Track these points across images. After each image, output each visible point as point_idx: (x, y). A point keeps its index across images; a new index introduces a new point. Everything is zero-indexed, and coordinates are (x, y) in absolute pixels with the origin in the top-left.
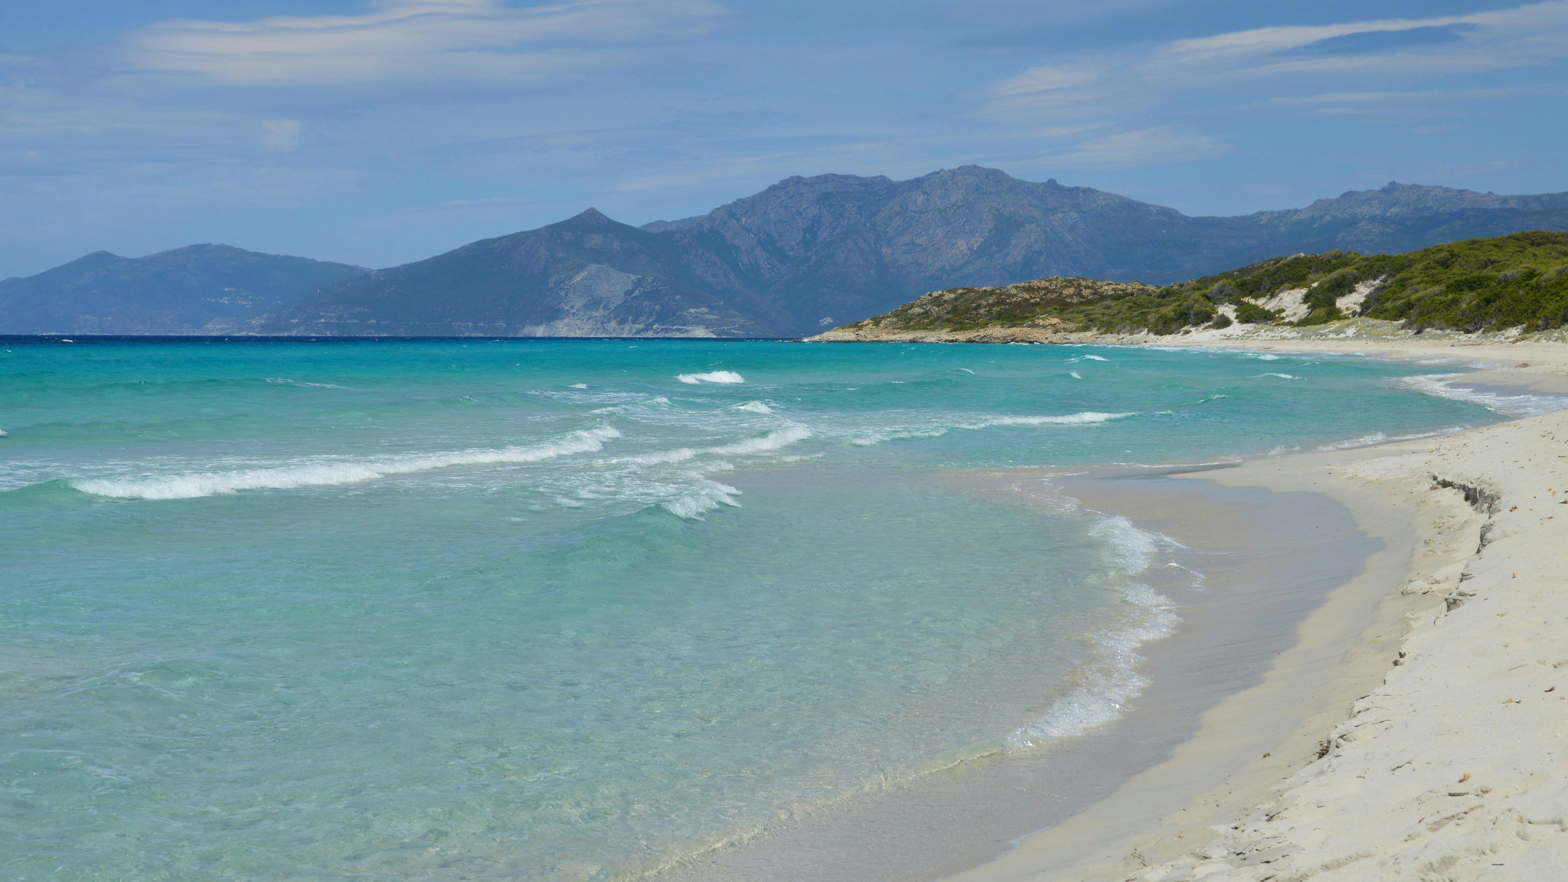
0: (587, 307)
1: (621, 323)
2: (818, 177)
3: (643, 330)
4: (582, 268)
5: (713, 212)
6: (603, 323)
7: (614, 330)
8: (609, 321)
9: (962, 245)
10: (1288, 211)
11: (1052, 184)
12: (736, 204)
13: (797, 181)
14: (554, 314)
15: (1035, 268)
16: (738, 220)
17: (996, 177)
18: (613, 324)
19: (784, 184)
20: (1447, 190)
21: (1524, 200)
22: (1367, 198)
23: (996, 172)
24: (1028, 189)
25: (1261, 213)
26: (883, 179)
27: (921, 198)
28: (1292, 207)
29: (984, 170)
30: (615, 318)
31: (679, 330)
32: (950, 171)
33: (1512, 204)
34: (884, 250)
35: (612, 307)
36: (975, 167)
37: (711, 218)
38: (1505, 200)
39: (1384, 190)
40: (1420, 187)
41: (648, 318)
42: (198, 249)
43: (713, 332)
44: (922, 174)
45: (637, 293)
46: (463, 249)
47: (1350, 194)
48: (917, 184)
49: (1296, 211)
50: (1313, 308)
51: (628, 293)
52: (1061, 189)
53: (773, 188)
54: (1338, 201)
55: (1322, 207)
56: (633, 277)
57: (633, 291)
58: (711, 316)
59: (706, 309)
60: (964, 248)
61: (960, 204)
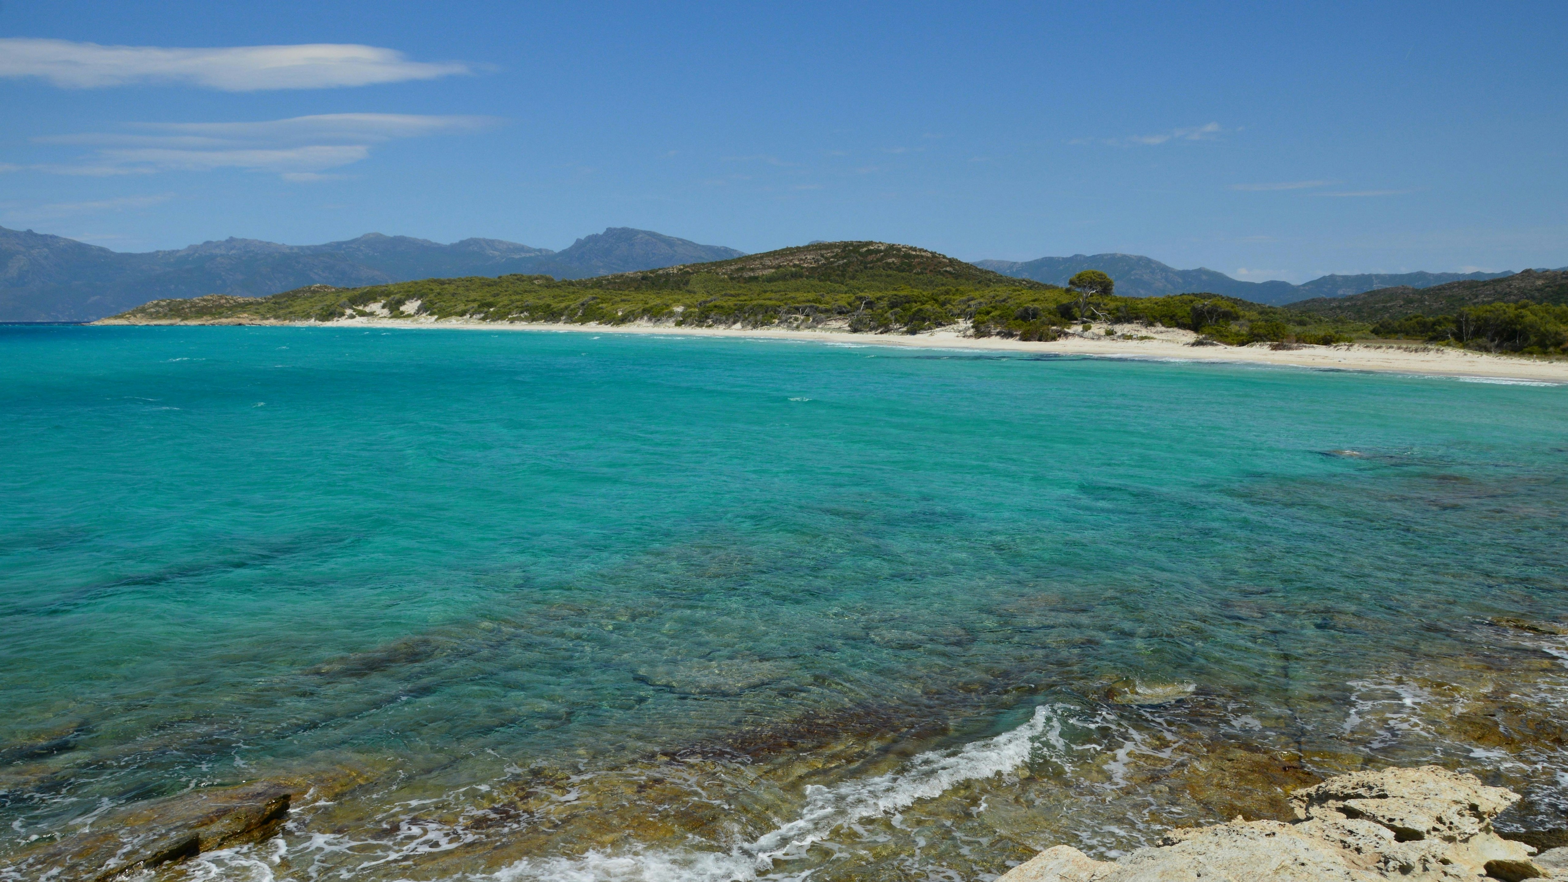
10: (173, 251)
11: (30, 233)
15: (25, 280)
20: (261, 242)
21: (301, 248)
22: (218, 245)
24: (16, 234)
25: (158, 252)
28: (176, 249)
33: (296, 250)
38: (292, 248)
39: (227, 241)
40: (246, 240)
47: (208, 242)
49: (178, 251)
52: (36, 235)
54: (201, 246)
55: (193, 249)
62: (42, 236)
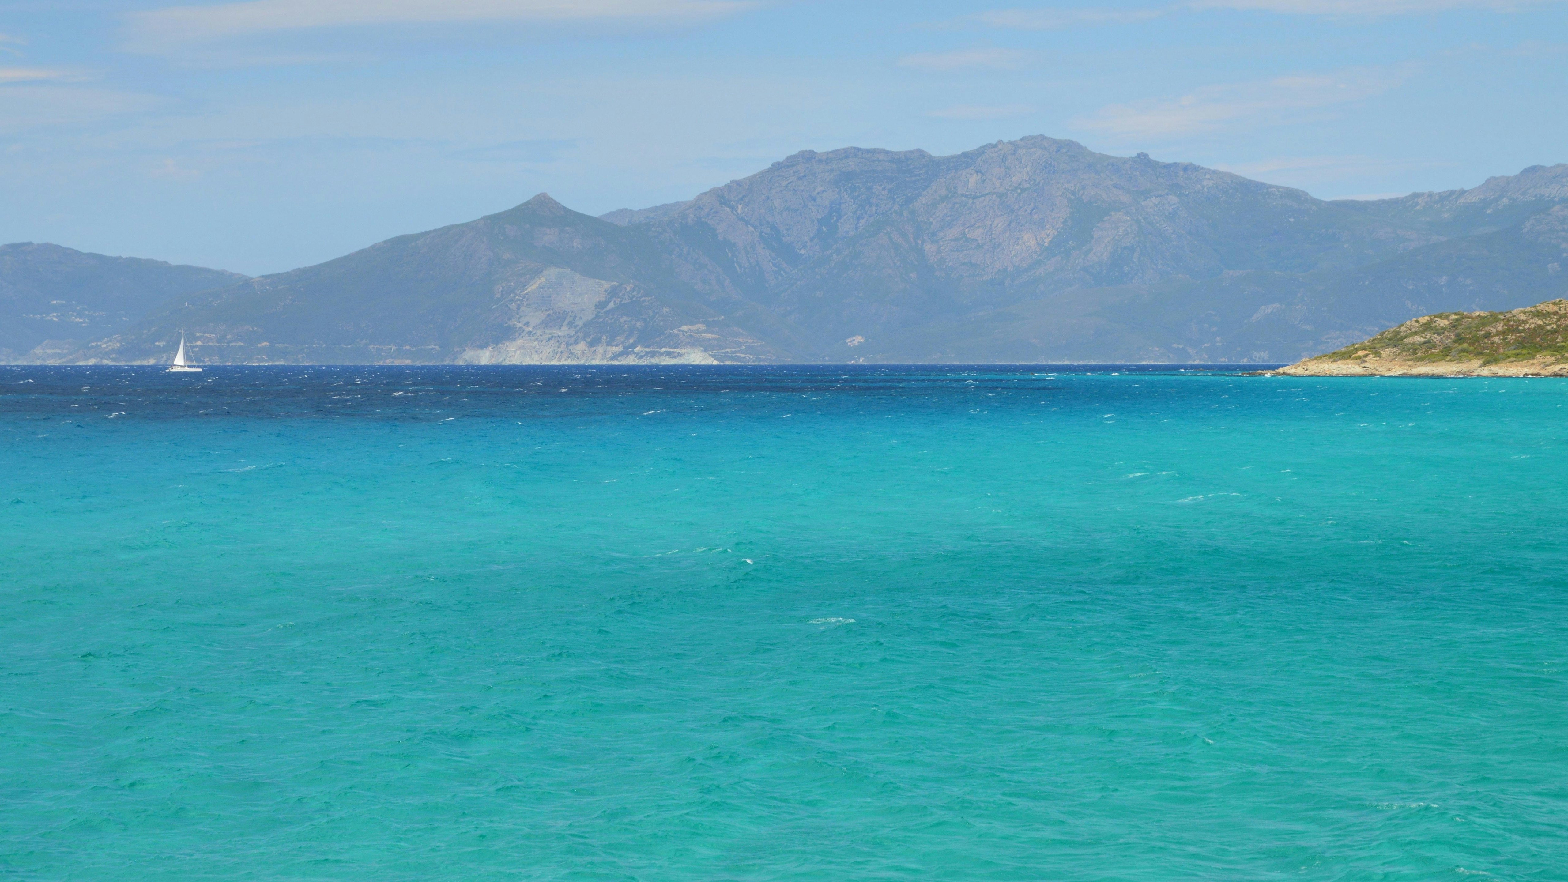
0: (545, 324)
1: (591, 345)
2: (836, 152)
3: (621, 354)
4: (538, 272)
5: (699, 198)
6: (568, 345)
7: (583, 354)
8: (576, 342)
9: (1029, 240)
10: (1452, 193)
11: (1143, 160)
12: (728, 187)
13: (808, 157)
14: (504, 333)
15: (1126, 269)
16: (733, 208)
17: (1071, 150)
18: (582, 346)
19: (791, 162)
22: (1557, 175)
23: (1070, 144)
24: (1114, 165)
25: (1416, 196)
26: (921, 153)
27: (974, 179)
28: (1457, 187)
29: (1055, 141)
30: (584, 339)
31: (668, 354)
32: (1010, 143)
34: (927, 247)
35: (580, 323)
36: (1043, 137)
37: (697, 205)
41: (627, 338)
42: (15, 249)
43: (713, 356)
45: (611, 305)
46: (374, 248)
47: (1534, 169)
48: (966, 160)
49: (1463, 192)
51: (601, 305)
52: (1154, 165)
53: (777, 167)
54: (1517, 178)
55: (1498, 186)
56: (606, 285)
57: (607, 303)
58: (709, 336)
59: (702, 327)
60: (1032, 243)
61: (1026, 186)
62: (1167, 166)
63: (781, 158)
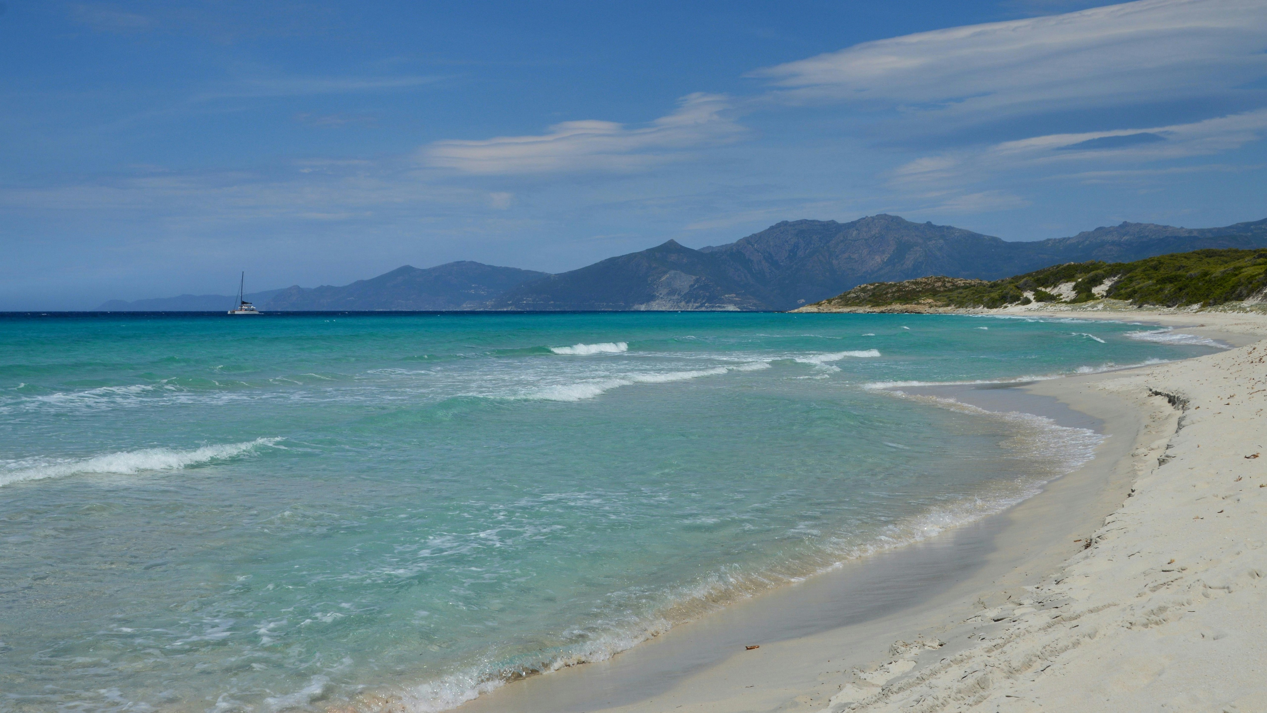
0: (669, 294)
1: (687, 303)
2: (797, 221)
3: (699, 307)
4: (665, 273)
5: (738, 241)
6: (677, 303)
7: (684, 306)
8: (681, 302)
9: (878, 259)
10: (1064, 239)
11: (929, 224)
12: (751, 237)
13: (785, 224)
14: (651, 298)
15: (919, 271)
16: (753, 246)
17: (897, 221)
18: (683, 303)
19: (778, 225)
20: (1157, 226)
21: (1201, 231)
22: (1110, 231)
23: (897, 218)
24: (916, 227)
25: (1049, 240)
26: (833, 222)
27: (855, 233)
28: (1066, 236)
29: (891, 217)
30: (684, 300)
31: (719, 307)
32: (871, 217)
33: (1195, 234)
34: (834, 262)
35: (683, 294)
36: (886, 215)
37: (738, 244)
38: (1191, 231)
39: (1120, 226)
40: (1141, 224)
41: (702, 300)
42: (458, 263)
43: (738, 308)
44: (855, 219)
45: (696, 286)
46: (602, 262)
47: (1100, 228)
48: (853, 224)
49: (1069, 238)
50: (1078, 293)
51: (692, 286)
52: (934, 227)
53: (772, 228)
54: (1093, 232)
55: (1084, 236)
56: (694, 278)
57: (694, 285)
58: (737, 299)
59: (734, 295)
60: (879, 260)
61: (877, 235)
62: (940, 227)
63: (774, 224)
